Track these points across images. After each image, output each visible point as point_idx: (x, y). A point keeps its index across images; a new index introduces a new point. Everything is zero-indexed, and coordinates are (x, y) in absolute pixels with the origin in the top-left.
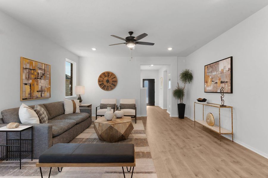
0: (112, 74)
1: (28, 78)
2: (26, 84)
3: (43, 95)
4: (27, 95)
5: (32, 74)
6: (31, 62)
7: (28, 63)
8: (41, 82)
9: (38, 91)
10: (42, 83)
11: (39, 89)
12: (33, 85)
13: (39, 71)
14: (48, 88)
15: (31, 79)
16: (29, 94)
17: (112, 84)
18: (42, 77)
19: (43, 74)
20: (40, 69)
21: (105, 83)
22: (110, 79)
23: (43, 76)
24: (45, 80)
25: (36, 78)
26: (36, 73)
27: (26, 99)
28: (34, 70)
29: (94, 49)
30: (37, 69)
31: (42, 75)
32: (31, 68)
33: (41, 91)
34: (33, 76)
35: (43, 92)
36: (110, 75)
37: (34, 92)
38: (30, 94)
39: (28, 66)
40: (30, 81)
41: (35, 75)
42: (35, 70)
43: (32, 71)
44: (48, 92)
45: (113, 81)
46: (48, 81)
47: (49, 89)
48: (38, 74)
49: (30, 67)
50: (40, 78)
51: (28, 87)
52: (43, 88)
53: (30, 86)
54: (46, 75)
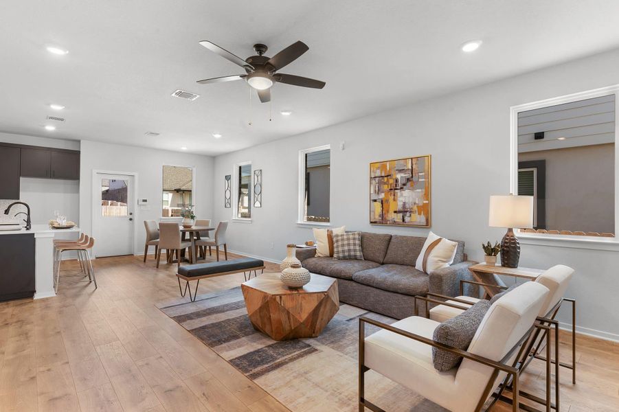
1: (379, 191)
2: (375, 201)
3: (407, 219)
4: (377, 218)
5: (385, 183)
6: (382, 165)
7: (378, 168)
8: (402, 195)
9: (395, 212)
10: (406, 197)
11: (400, 206)
12: (387, 201)
13: (399, 176)
14: (421, 204)
15: (383, 192)
16: (380, 216)
18: (404, 185)
19: (408, 180)
20: (401, 171)
23: (409, 184)
24: (412, 188)
25: (393, 189)
26: (391, 181)
27: (375, 222)
28: (388, 176)
30: (393, 173)
31: (404, 182)
32: (383, 175)
33: (404, 211)
34: (386, 187)
35: (408, 214)
37: (388, 212)
38: (382, 216)
39: (378, 173)
40: (382, 196)
41: (391, 184)
42: (390, 175)
43: (386, 179)
44: (420, 214)
46: (420, 190)
47: (426, 209)
48: (397, 181)
49: (381, 173)
50: (402, 188)
51: (378, 205)
52: (407, 206)
53: (382, 203)
54: (414, 179)
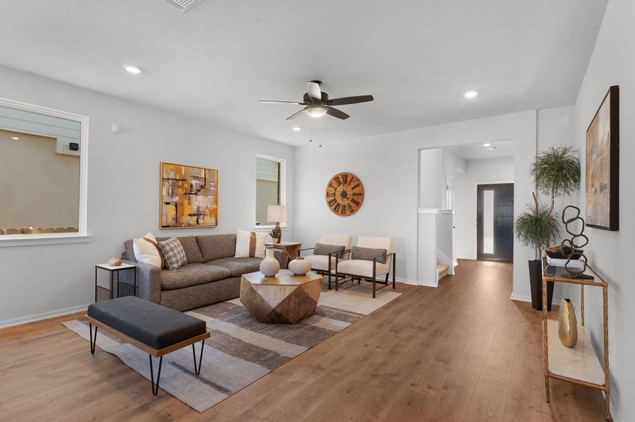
0: (354, 178)
1: (173, 194)
2: (168, 203)
3: (200, 221)
4: (170, 221)
5: (179, 187)
6: (177, 168)
7: (172, 170)
8: (196, 200)
9: (190, 215)
10: (200, 201)
11: (194, 210)
12: (182, 204)
13: (194, 182)
14: (212, 209)
15: (177, 195)
16: (173, 219)
17: (353, 201)
18: (199, 191)
19: (202, 187)
20: (195, 178)
21: (339, 200)
22: (349, 189)
23: (203, 190)
24: (206, 195)
25: (189, 193)
26: (186, 186)
27: (168, 226)
28: (182, 180)
29: (297, 129)
30: (188, 178)
31: (198, 188)
32: (178, 178)
33: (198, 214)
34: (180, 191)
35: (202, 217)
36: (349, 179)
37: (183, 215)
38: (176, 219)
39: (172, 175)
40: (176, 199)
41: (186, 189)
42: (185, 180)
43: (180, 182)
44: (211, 216)
45: (354, 195)
46: (211, 197)
47: (214, 213)
48: (192, 186)
49: (176, 176)
50: (196, 194)
51: (171, 209)
52: (201, 210)
53: (176, 206)
54: (207, 187)
